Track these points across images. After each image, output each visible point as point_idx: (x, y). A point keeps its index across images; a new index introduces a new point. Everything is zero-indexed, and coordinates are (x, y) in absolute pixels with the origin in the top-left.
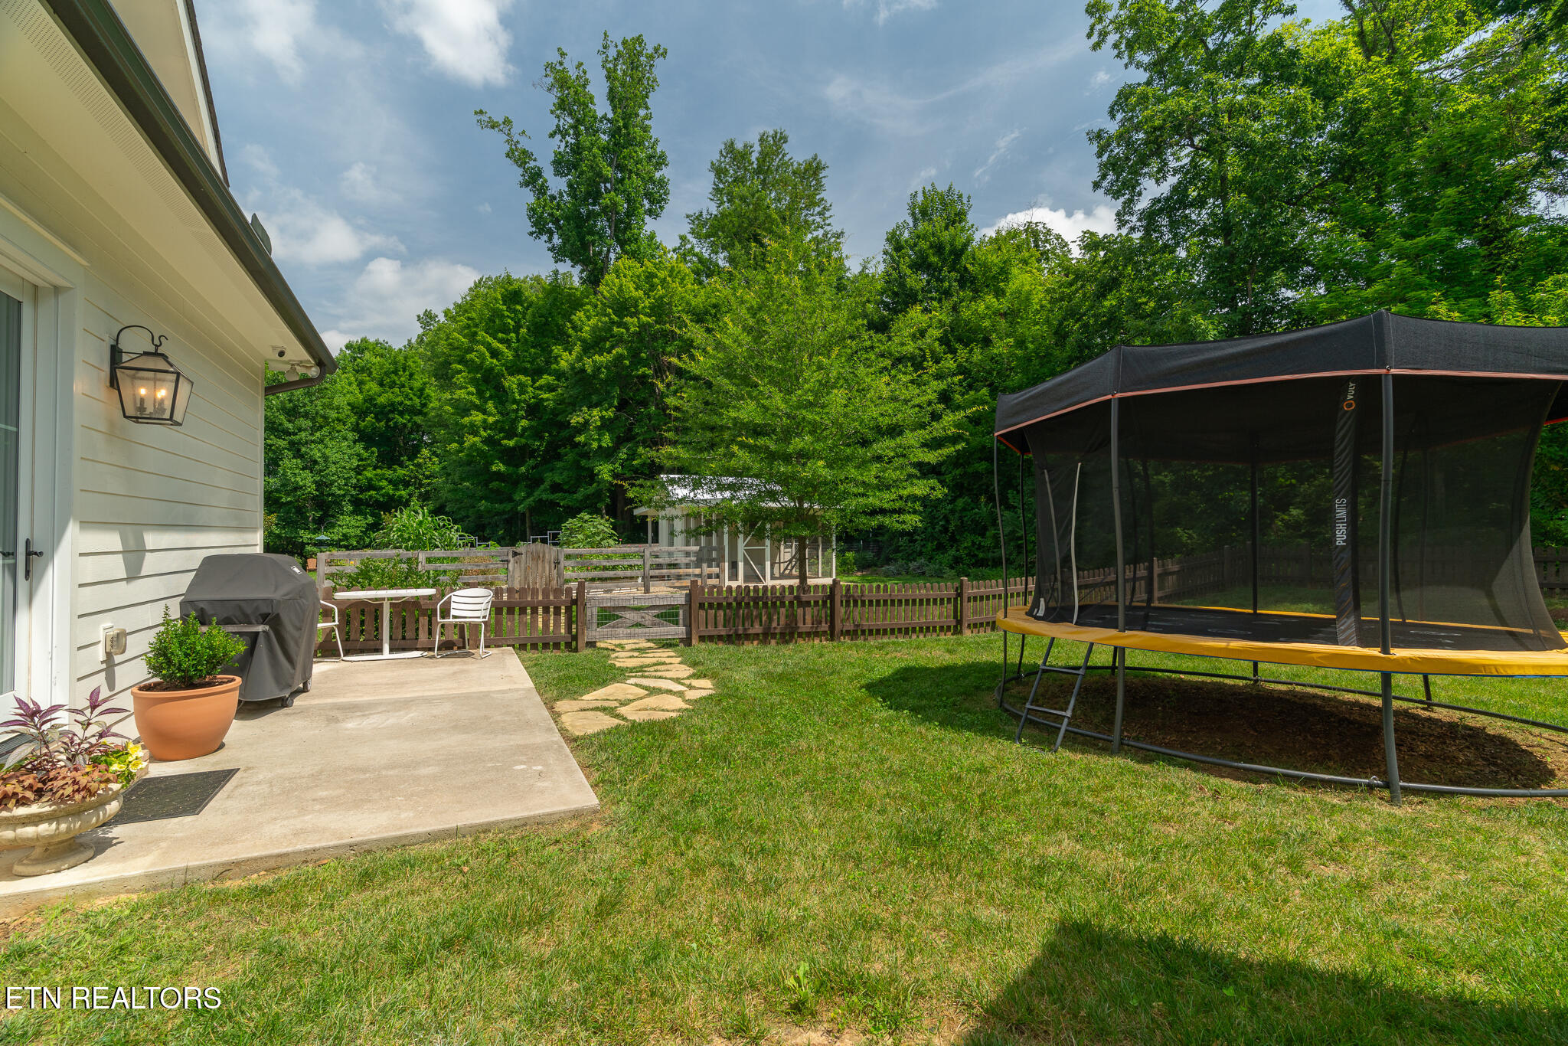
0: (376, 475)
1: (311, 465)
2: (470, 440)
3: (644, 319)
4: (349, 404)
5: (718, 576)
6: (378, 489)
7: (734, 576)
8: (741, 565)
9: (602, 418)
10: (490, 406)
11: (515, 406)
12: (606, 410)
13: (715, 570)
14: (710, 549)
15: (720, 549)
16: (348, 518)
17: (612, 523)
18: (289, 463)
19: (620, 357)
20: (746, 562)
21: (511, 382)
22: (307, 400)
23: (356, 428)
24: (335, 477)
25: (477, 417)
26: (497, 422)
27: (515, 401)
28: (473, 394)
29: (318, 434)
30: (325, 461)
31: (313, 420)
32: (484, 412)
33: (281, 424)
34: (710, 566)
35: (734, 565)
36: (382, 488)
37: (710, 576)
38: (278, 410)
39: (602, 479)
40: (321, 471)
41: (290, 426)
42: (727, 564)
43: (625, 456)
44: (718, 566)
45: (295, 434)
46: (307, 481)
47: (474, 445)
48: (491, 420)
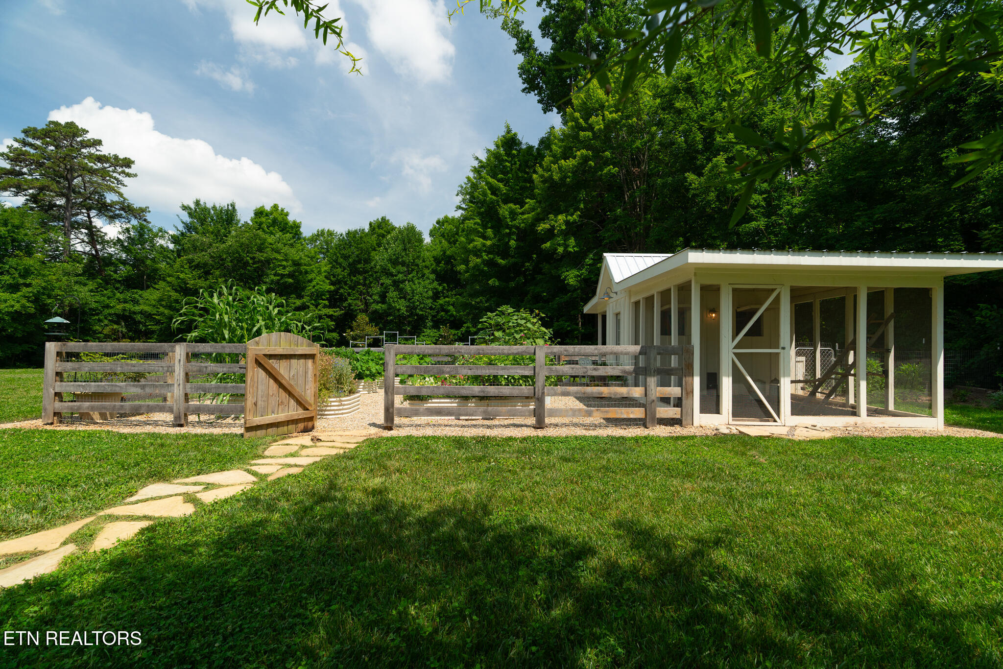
0: (445, 302)
1: (403, 295)
2: (474, 261)
3: (609, 116)
4: (433, 257)
5: (679, 403)
6: (447, 311)
7: (711, 405)
8: (727, 384)
9: (567, 223)
10: (489, 232)
11: (507, 231)
12: (572, 215)
13: (674, 391)
14: (665, 352)
15: (685, 351)
16: (429, 331)
17: (541, 319)
18: (392, 294)
19: (585, 159)
20: (738, 378)
21: (504, 210)
22: (403, 254)
23: (434, 271)
24: (418, 303)
25: (479, 242)
26: (494, 245)
27: (508, 227)
28: (478, 224)
29: (410, 276)
30: (413, 293)
31: (408, 266)
32: (485, 238)
33: (389, 270)
34: (665, 383)
35: (711, 383)
36: (449, 311)
37: (665, 400)
38: (388, 261)
39: (568, 284)
40: (410, 299)
41: (394, 271)
42: (697, 381)
43: (591, 262)
44: (680, 384)
45: (396, 276)
46: (401, 306)
47: (477, 265)
48: (489, 243)
